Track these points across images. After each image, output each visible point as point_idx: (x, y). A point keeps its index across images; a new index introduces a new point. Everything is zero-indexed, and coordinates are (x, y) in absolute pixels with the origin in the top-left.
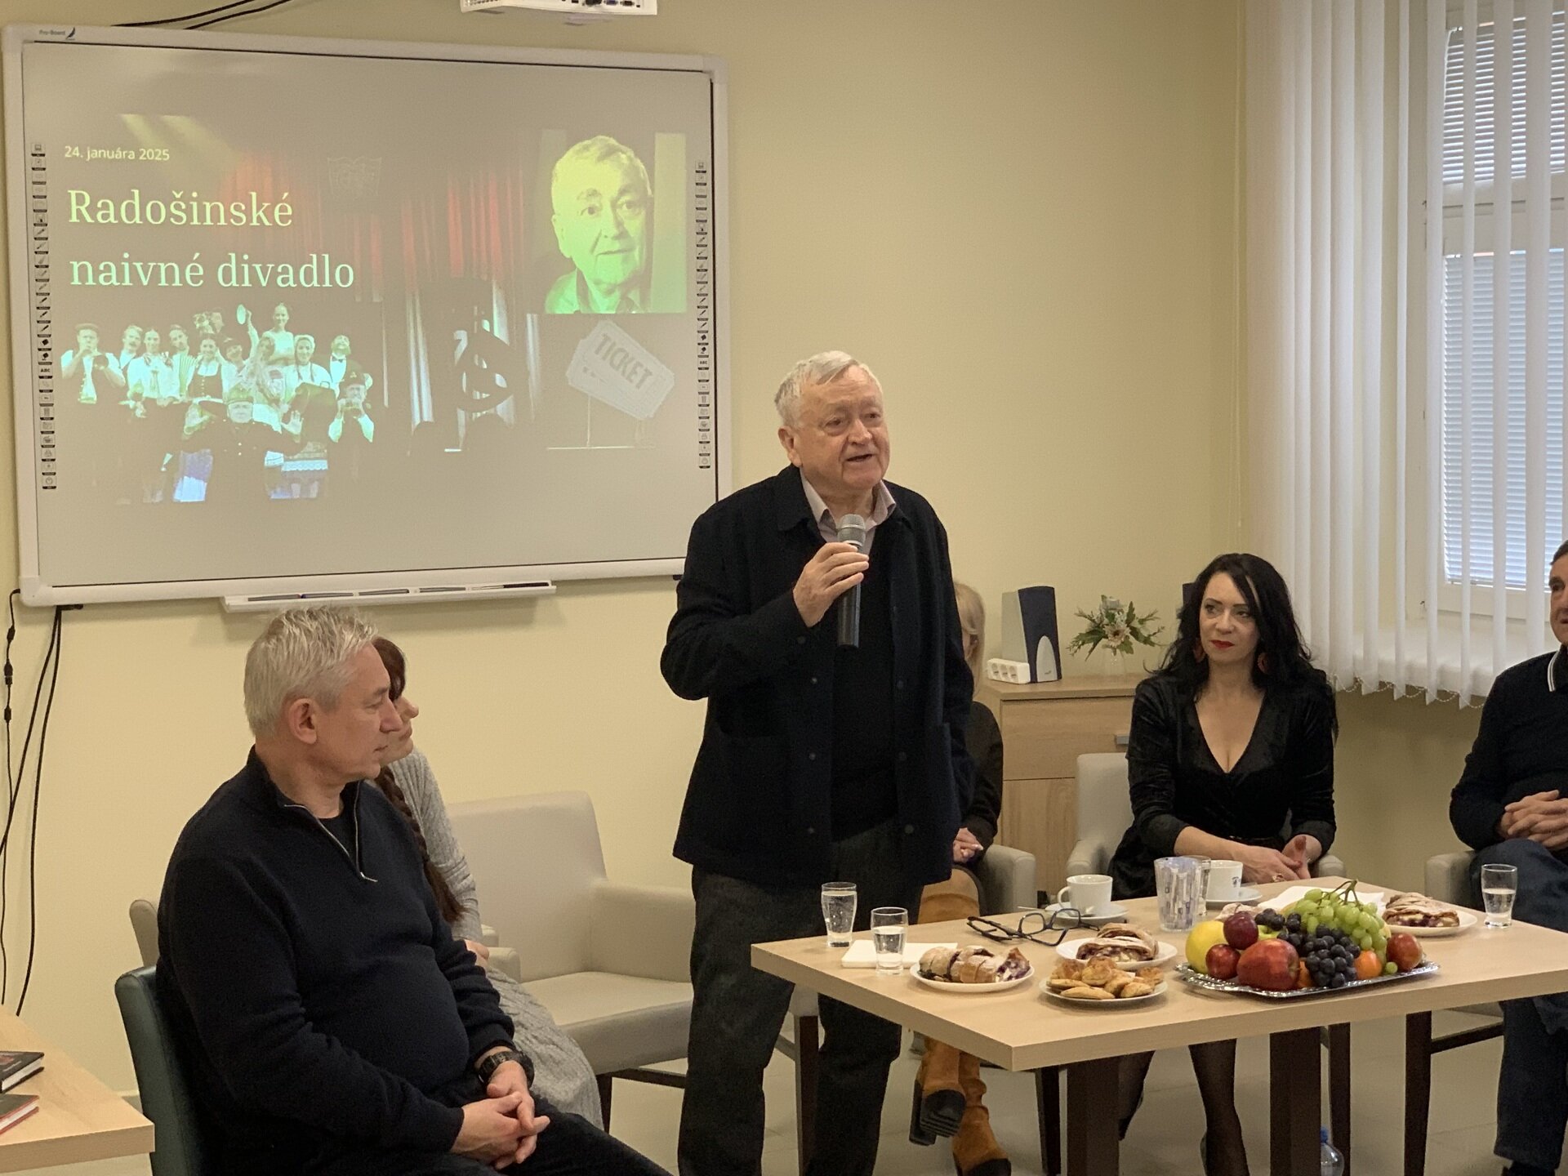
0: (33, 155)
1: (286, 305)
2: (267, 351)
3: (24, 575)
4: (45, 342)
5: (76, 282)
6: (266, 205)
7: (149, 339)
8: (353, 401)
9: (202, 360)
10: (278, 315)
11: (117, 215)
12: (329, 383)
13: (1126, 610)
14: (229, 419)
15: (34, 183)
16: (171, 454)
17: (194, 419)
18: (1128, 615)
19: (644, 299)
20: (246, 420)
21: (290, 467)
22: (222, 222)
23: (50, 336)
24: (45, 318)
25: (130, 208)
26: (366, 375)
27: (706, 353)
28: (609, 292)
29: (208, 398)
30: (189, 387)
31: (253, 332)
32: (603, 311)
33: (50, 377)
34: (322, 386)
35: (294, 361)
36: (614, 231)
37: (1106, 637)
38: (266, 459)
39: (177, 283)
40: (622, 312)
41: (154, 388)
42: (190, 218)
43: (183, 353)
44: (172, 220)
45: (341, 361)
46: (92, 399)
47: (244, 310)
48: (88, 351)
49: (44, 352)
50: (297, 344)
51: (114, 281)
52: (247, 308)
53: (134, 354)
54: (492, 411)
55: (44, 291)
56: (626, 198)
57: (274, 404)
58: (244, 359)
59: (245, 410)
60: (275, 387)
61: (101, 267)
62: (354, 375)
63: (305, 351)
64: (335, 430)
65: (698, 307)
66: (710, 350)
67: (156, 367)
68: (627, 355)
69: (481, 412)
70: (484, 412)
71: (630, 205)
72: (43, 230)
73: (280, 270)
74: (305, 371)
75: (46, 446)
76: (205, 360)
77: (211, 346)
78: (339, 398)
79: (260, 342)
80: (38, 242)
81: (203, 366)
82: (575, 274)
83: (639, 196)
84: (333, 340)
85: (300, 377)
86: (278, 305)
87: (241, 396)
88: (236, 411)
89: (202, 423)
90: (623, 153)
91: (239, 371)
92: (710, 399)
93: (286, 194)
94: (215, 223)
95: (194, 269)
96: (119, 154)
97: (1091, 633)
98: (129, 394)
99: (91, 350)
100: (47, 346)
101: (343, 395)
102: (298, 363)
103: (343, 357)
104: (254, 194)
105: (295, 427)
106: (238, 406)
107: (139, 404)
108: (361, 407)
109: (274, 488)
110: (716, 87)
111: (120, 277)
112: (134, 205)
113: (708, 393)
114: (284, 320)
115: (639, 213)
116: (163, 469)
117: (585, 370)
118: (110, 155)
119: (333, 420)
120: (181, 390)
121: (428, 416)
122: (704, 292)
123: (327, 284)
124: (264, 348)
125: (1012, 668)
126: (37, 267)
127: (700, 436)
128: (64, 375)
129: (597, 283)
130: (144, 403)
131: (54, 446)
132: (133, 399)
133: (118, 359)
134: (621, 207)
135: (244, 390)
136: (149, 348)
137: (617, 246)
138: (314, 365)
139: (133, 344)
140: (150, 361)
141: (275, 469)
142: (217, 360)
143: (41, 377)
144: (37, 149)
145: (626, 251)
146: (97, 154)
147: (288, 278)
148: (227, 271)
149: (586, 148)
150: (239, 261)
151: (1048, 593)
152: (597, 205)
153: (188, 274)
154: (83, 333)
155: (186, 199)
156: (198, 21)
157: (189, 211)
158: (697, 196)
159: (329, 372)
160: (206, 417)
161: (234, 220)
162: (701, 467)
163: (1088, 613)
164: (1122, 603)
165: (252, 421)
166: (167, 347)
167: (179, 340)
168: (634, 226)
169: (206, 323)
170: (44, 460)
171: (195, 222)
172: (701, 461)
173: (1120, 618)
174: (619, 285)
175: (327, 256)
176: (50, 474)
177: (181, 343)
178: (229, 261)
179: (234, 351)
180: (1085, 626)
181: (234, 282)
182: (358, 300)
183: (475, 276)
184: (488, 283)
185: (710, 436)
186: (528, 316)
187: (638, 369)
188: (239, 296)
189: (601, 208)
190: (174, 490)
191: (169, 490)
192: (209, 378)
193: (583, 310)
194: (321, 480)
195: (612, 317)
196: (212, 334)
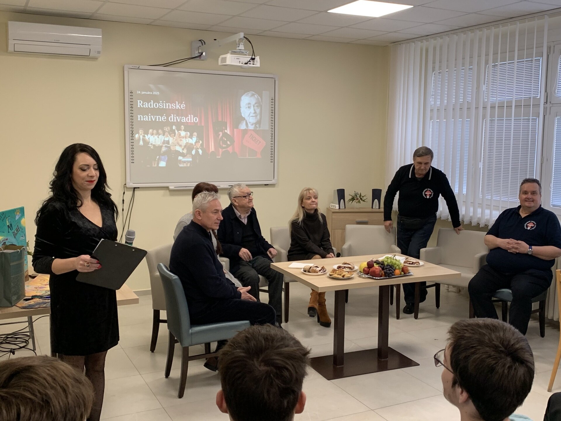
0: (131, 93)
1: (183, 126)
3: (127, 181)
4: (132, 132)
5: (139, 120)
6: (180, 104)
7: (154, 132)
8: (197, 146)
11: (148, 106)
13: (359, 194)
14: (171, 150)
15: (130, 99)
16: (158, 156)
17: (164, 149)
18: (360, 195)
19: (260, 127)
20: (174, 150)
21: (184, 160)
22: (170, 108)
25: (151, 105)
26: (200, 141)
28: (252, 125)
29: (166, 145)
30: (163, 142)
31: (176, 131)
32: (251, 129)
34: (191, 143)
36: (253, 112)
37: (355, 200)
38: (179, 158)
39: (160, 120)
40: (255, 129)
41: (155, 142)
43: (161, 135)
44: (160, 107)
46: (142, 144)
48: (141, 134)
51: (147, 120)
52: (175, 126)
53: (151, 135)
54: (227, 149)
55: (132, 121)
56: (256, 105)
57: (180, 146)
59: (174, 148)
60: (181, 143)
61: (144, 117)
62: (198, 141)
63: (187, 135)
64: (194, 152)
65: (271, 128)
66: (273, 137)
67: (156, 138)
68: (256, 138)
69: (224, 149)
72: (132, 109)
74: (187, 140)
75: (132, 154)
77: (167, 134)
80: (131, 111)
81: (166, 138)
82: (245, 121)
83: (259, 104)
84: (193, 133)
86: (182, 125)
87: (174, 145)
88: (172, 148)
90: (256, 95)
91: (173, 139)
92: (273, 148)
93: (184, 102)
96: (149, 93)
97: (352, 199)
98: (150, 144)
100: (133, 133)
101: (195, 145)
102: (186, 138)
103: (195, 137)
104: (177, 102)
105: (185, 151)
107: (152, 146)
108: (199, 147)
110: (276, 81)
111: (148, 119)
113: (273, 146)
115: (259, 108)
116: (157, 159)
118: (147, 93)
119: (193, 150)
120: (161, 143)
121: (213, 150)
122: (272, 125)
123: (192, 121)
125: (335, 206)
126: (131, 116)
127: (271, 155)
128: (136, 139)
129: (250, 123)
133: (148, 136)
134: (255, 107)
135: (174, 143)
136: (154, 134)
137: (254, 115)
138: (189, 139)
139: (151, 133)
140: (154, 137)
141: (180, 160)
142: (169, 137)
143: (131, 140)
145: (256, 116)
147: (184, 120)
148: (171, 118)
149: (248, 94)
150: (174, 116)
151: (344, 190)
152: (250, 106)
153: (163, 119)
154: (140, 130)
155: (163, 103)
156: (166, 65)
157: (163, 105)
158: (271, 105)
159: (192, 140)
160: (166, 149)
161: (173, 107)
162: (271, 162)
163: (351, 195)
164: (359, 193)
165: (176, 150)
166: (158, 134)
168: (258, 111)
169: (166, 129)
170: (131, 157)
173: (358, 196)
174: (254, 123)
175: (192, 116)
176: (133, 160)
177: (161, 133)
178: (171, 116)
179: (172, 135)
180: (350, 197)
181: (172, 121)
182: (199, 125)
183: (224, 121)
184: (227, 122)
185: (273, 156)
186: (235, 129)
187: (258, 141)
188: (173, 123)
189: (251, 107)
190: (159, 164)
191: (158, 164)
192: (167, 141)
193: (247, 128)
194: (190, 163)
195: (253, 130)
196: (167, 131)
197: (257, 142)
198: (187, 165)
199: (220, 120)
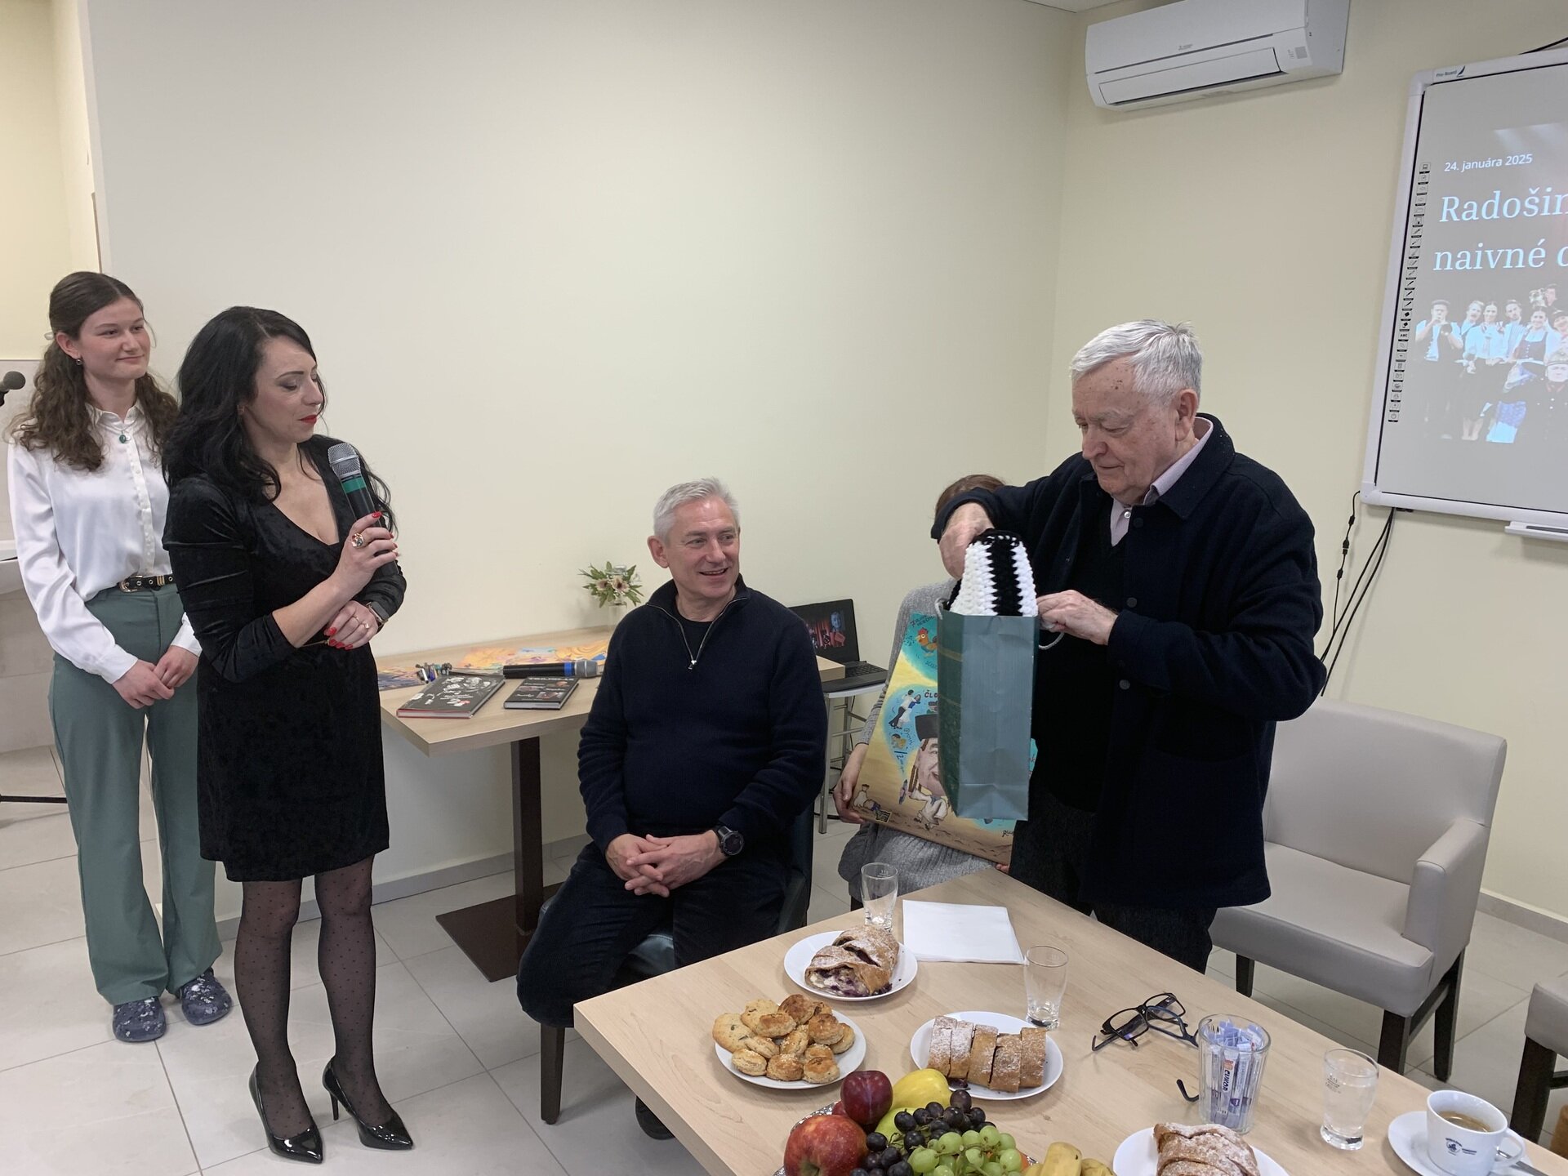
0: (1421, 173)
3: (1364, 481)
4: (1407, 314)
5: (1438, 268)
7: (1489, 311)
9: (1531, 328)
11: (1479, 213)
15: (1419, 195)
16: (1490, 403)
17: (1515, 377)
20: (1562, 380)
23: (1410, 310)
24: (1410, 297)
29: (1531, 360)
30: (1515, 351)
33: (1407, 340)
39: (1520, 265)
41: (1486, 350)
42: (1541, 210)
43: (1514, 323)
44: (1525, 213)
46: (1435, 357)
48: (1437, 321)
49: (1405, 322)
51: (1467, 267)
53: (1474, 323)
55: (1412, 276)
59: (1562, 372)
61: (1459, 256)
67: (1490, 334)
72: (1420, 230)
75: (1396, 391)
76: (1534, 329)
80: (1415, 240)
81: (1530, 334)
87: (1561, 360)
88: (1554, 372)
89: (1522, 380)
91: (1563, 338)
94: (1564, 213)
95: (1538, 253)
96: (1491, 163)
98: (1464, 355)
99: (1441, 320)
100: (1408, 317)
106: (1557, 368)
107: (1471, 363)
111: (1473, 263)
112: (1494, 204)
118: (1482, 165)
120: (1508, 353)
126: (1411, 258)
128: (1417, 339)
130: (1475, 363)
131: (1401, 391)
132: (1467, 359)
133: (1461, 327)
135: (1564, 354)
136: (1487, 319)
139: (1474, 316)
140: (1486, 328)
142: (1545, 328)
143: (1400, 340)
144: (1423, 168)
146: (1471, 166)
148: (1566, 254)
155: (1542, 193)
157: (1541, 206)
160: (1525, 376)
166: (1502, 318)
167: (1513, 312)
169: (1540, 298)
170: (1392, 401)
171: (1546, 213)
176: (1395, 411)
177: (1515, 315)
179: (1562, 321)
190: (1488, 432)
191: (1484, 431)
192: (1534, 344)
196: (1543, 307)
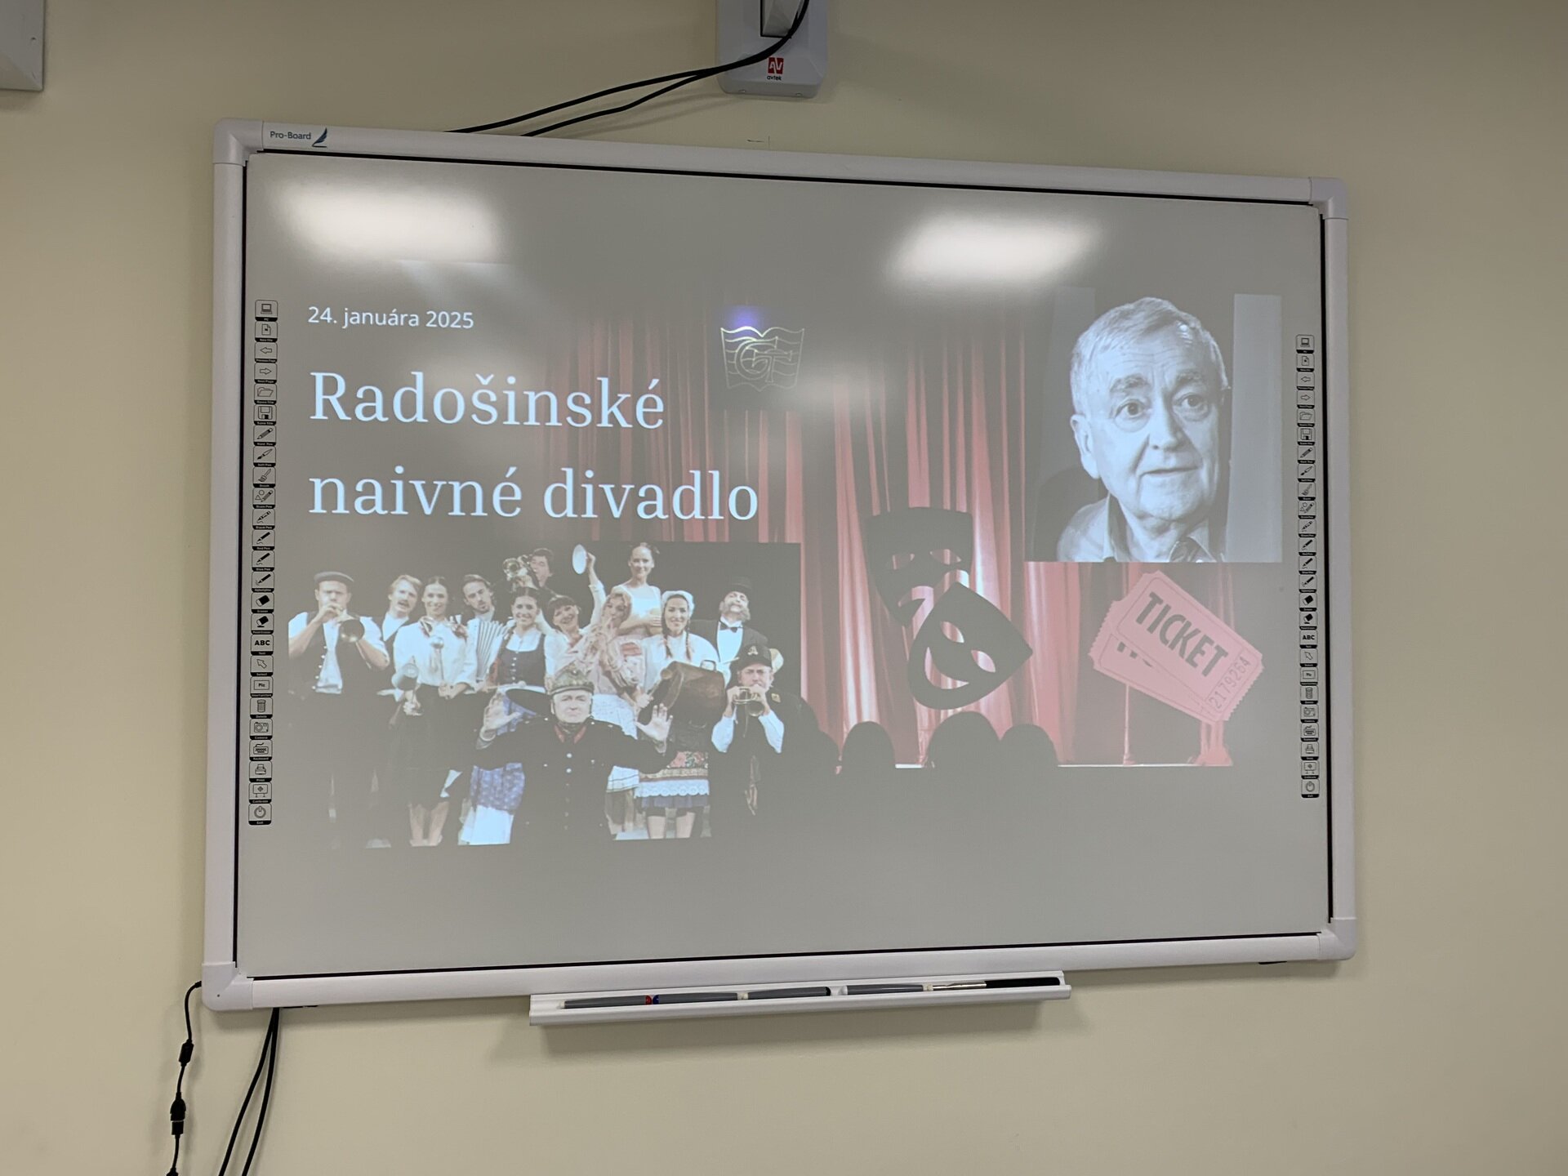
0: (259, 319)
1: (652, 546)
2: (620, 614)
3: (207, 962)
4: (264, 600)
5: (318, 508)
6: (623, 397)
7: (431, 595)
8: (752, 690)
9: (513, 628)
10: (637, 560)
11: (388, 409)
12: (714, 662)
14: (554, 718)
15: (257, 361)
16: (457, 770)
17: (498, 717)
20: (581, 719)
21: (648, 790)
22: (554, 422)
23: (272, 590)
24: (266, 563)
26: (773, 651)
27: (1312, 623)
28: (1161, 530)
29: (521, 685)
30: (492, 669)
31: (597, 587)
32: (1151, 559)
33: (269, 653)
34: (704, 667)
35: (661, 629)
36: (1165, 438)
38: (610, 778)
39: (479, 511)
40: (1180, 560)
41: (436, 669)
42: (503, 415)
43: (483, 617)
44: (474, 417)
45: (734, 629)
46: (335, 686)
47: (585, 552)
48: (331, 614)
49: (262, 616)
50: (666, 605)
52: (588, 550)
53: (407, 619)
54: (971, 707)
55: (265, 522)
56: (1185, 391)
57: (626, 695)
58: (582, 627)
59: (579, 704)
60: (629, 668)
61: (359, 488)
62: (754, 651)
63: (679, 614)
64: (723, 734)
65: (1301, 554)
66: (1318, 619)
67: (441, 638)
68: (1187, 625)
69: (954, 706)
70: (959, 709)
71: (1193, 400)
72: (269, 431)
73: (642, 493)
75: (258, 759)
76: (519, 628)
77: (529, 607)
78: (730, 685)
79: (608, 601)
80: (261, 450)
81: (515, 638)
82: (1108, 499)
83: (1206, 386)
84: (723, 598)
85: (669, 653)
86: (638, 545)
87: (575, 682)
88: (565, 705)
89: (509, 724)
90: (1184, 321)
91: (572, 645)
92: (1319, 693)
93: (655, 382)
94: (543, 424)
95: (507, 491)
96: (395, 319)
98: (395, 679)
99: (338, 612)
100: (267, 606)
101: (735, 681)
103: (738, 624)
104: (605, 381)
105: (659, 728)
106: (570, 698)
107: (410, 694)
108: (764, 699)
109: (622, 822)
110: (1329, 224)
111: (389, 502)
112: (414, 395)
113: (1315, 684)
114: (646, 569)
115: (1206, 415)
116: (444, 795)
117: (1122, 647)
118: (381, 320)
119: (719, 719)
120: (478, 673)
121: (870, 714)
122: (1309, 531)
123: (716, 515)
124: (613, 610)
126: (256, 486)
127: (1303, 749)
128: (291, 650)
129: (1142, 516)
130: (418, 693)
131: (270, 758)
132: (401, 687)
133: (380, 626)
134: (1180, 402)
135: (578, 673)
137: (1172, 462)
138: (692, 637)
139: (404, 604)
140: (431, 628)
141: (622, 794)
142: (538, 627)
143: (254, 653)
144: (264, 310)
145: (1188, 469)
146: (358, 318)
147: (657, 506)
148: (559, 496)
149: (1125, 316)
150: (579, 480)
152: (1143, 400)
153: (497, 498)
154: (326, 585)
155: (499, 386)
157: (501, 405)
158: (1300, 388)
159: (715, 645)
160: (516, 715)
161: (574, 420)
162: (1305, 796)
165: (590, 719)
166: (459, 609)
168: (1200, 432)
169: (523, 572)
170: (253, 780)
171: (511, 420)
172: (1303, 787)
174: (1174, 521)
175: (716, 474)
176: (262, 801)
177: (481, 602)
178: (563, 479)
179: (566, 614)
181: (569, 512)
182: (764, 538)
183: (947, 506)
184: (969, 517)
185: (1320, 749)
186: (1032, 564)
187: (1206, 647)
188: (578, 532)
189: (1149, 405)
190: (460, 826)
191: (453, 826)
192: (524, 655)
193: (1119, 557)
194: (697, 811)
195: (1164, 567)
196: (531, 589)
197: (1198, 650)
198: (672, 826)
199: (919, 496)
